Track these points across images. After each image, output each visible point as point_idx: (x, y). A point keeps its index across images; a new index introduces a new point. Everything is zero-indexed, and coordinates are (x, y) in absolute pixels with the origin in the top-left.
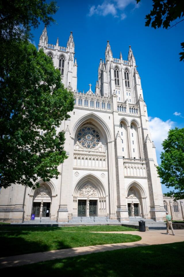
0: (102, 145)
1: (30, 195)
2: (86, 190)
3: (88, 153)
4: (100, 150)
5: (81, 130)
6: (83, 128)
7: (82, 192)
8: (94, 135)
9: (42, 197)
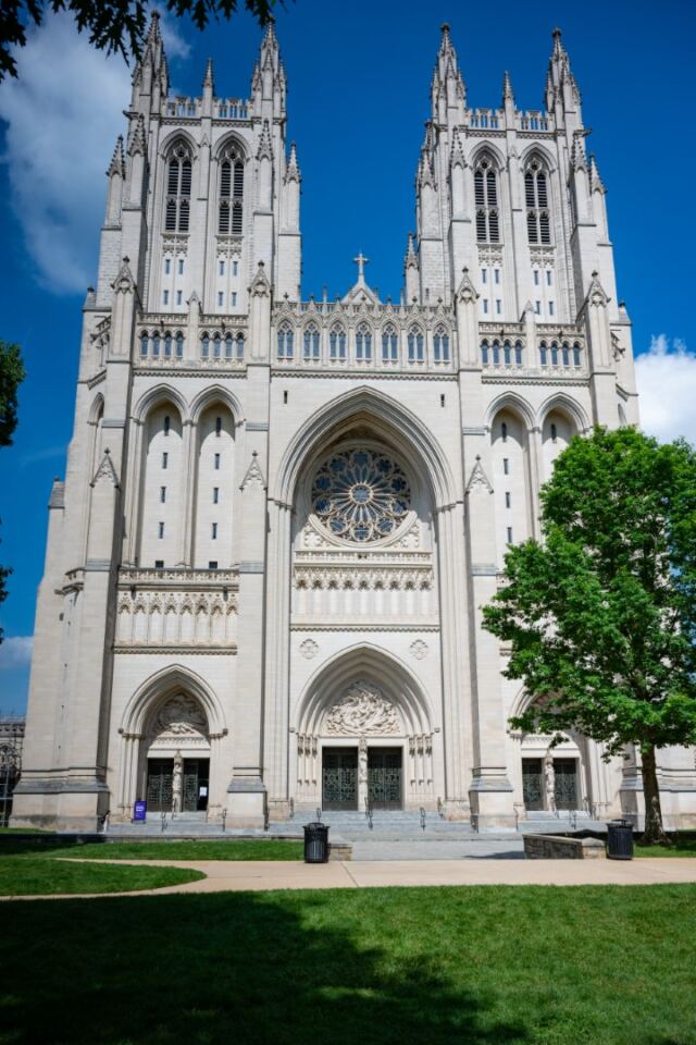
0: (419, 521)
1: (125, 731)
2: (355, 709)
3: (354, 560)
4: (411, 543)
5: (326, 464)
6: (337, 457)
7: (337, 717)
8: (382, 481)
9: (175, 739)
